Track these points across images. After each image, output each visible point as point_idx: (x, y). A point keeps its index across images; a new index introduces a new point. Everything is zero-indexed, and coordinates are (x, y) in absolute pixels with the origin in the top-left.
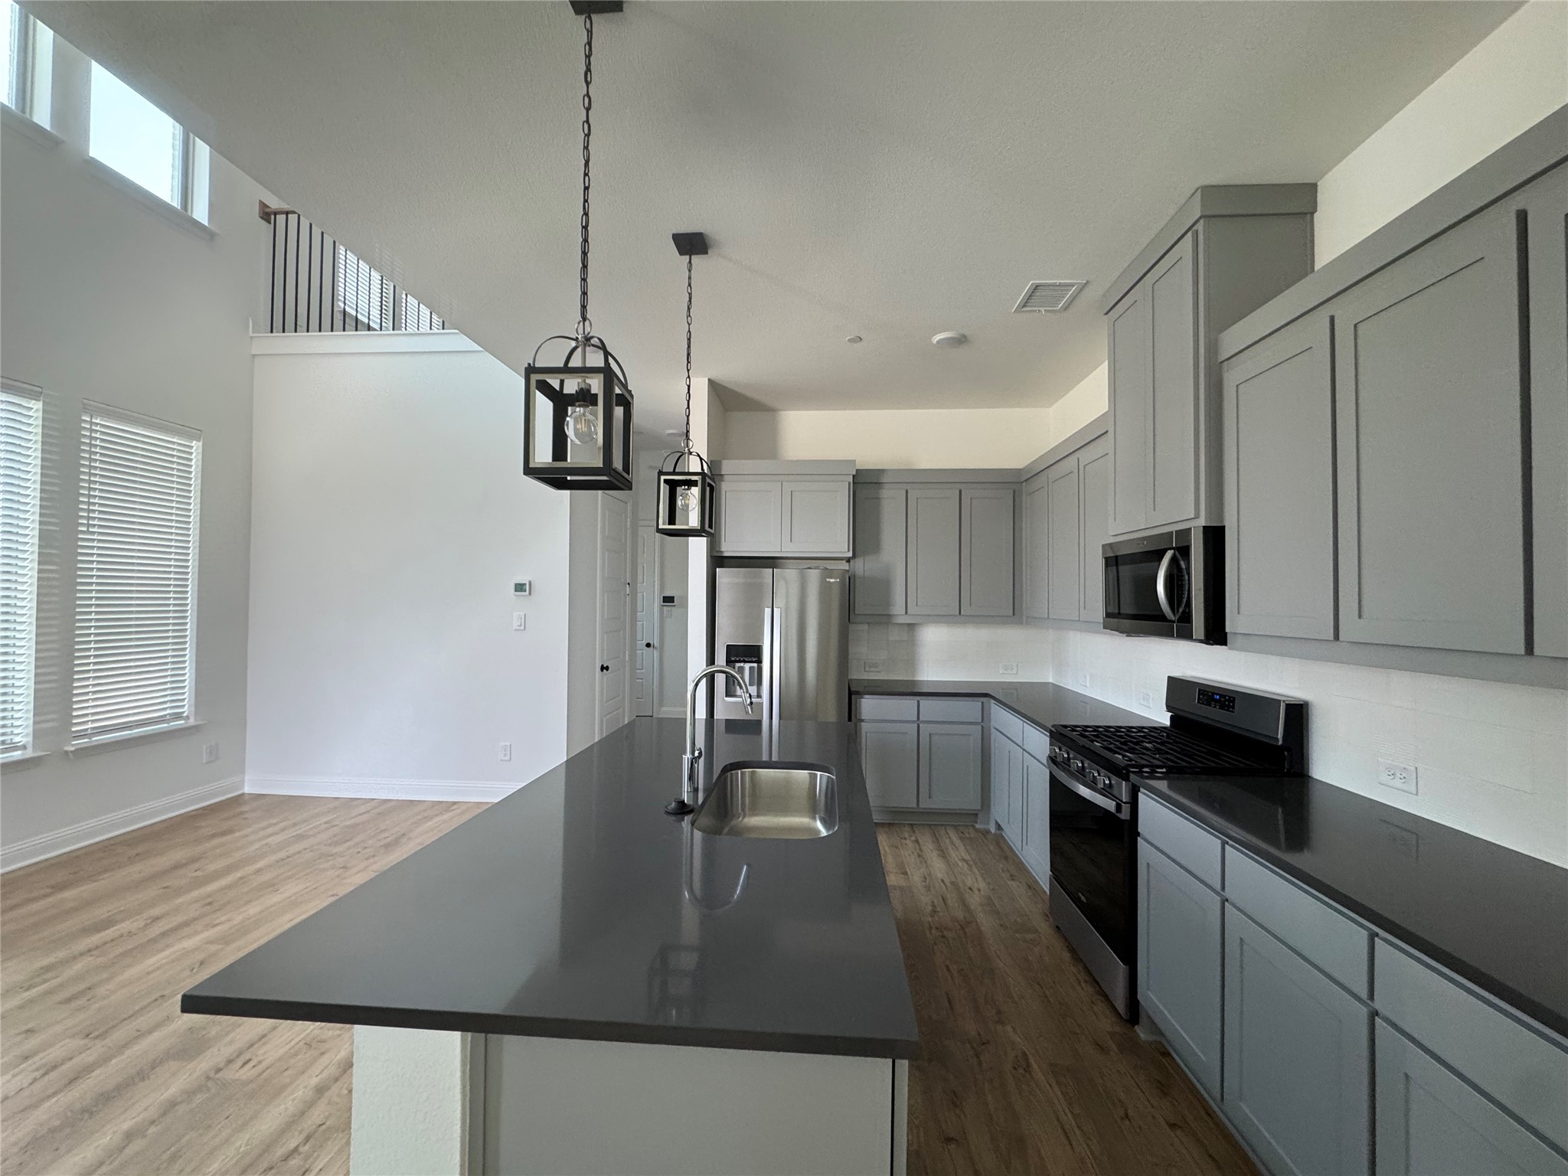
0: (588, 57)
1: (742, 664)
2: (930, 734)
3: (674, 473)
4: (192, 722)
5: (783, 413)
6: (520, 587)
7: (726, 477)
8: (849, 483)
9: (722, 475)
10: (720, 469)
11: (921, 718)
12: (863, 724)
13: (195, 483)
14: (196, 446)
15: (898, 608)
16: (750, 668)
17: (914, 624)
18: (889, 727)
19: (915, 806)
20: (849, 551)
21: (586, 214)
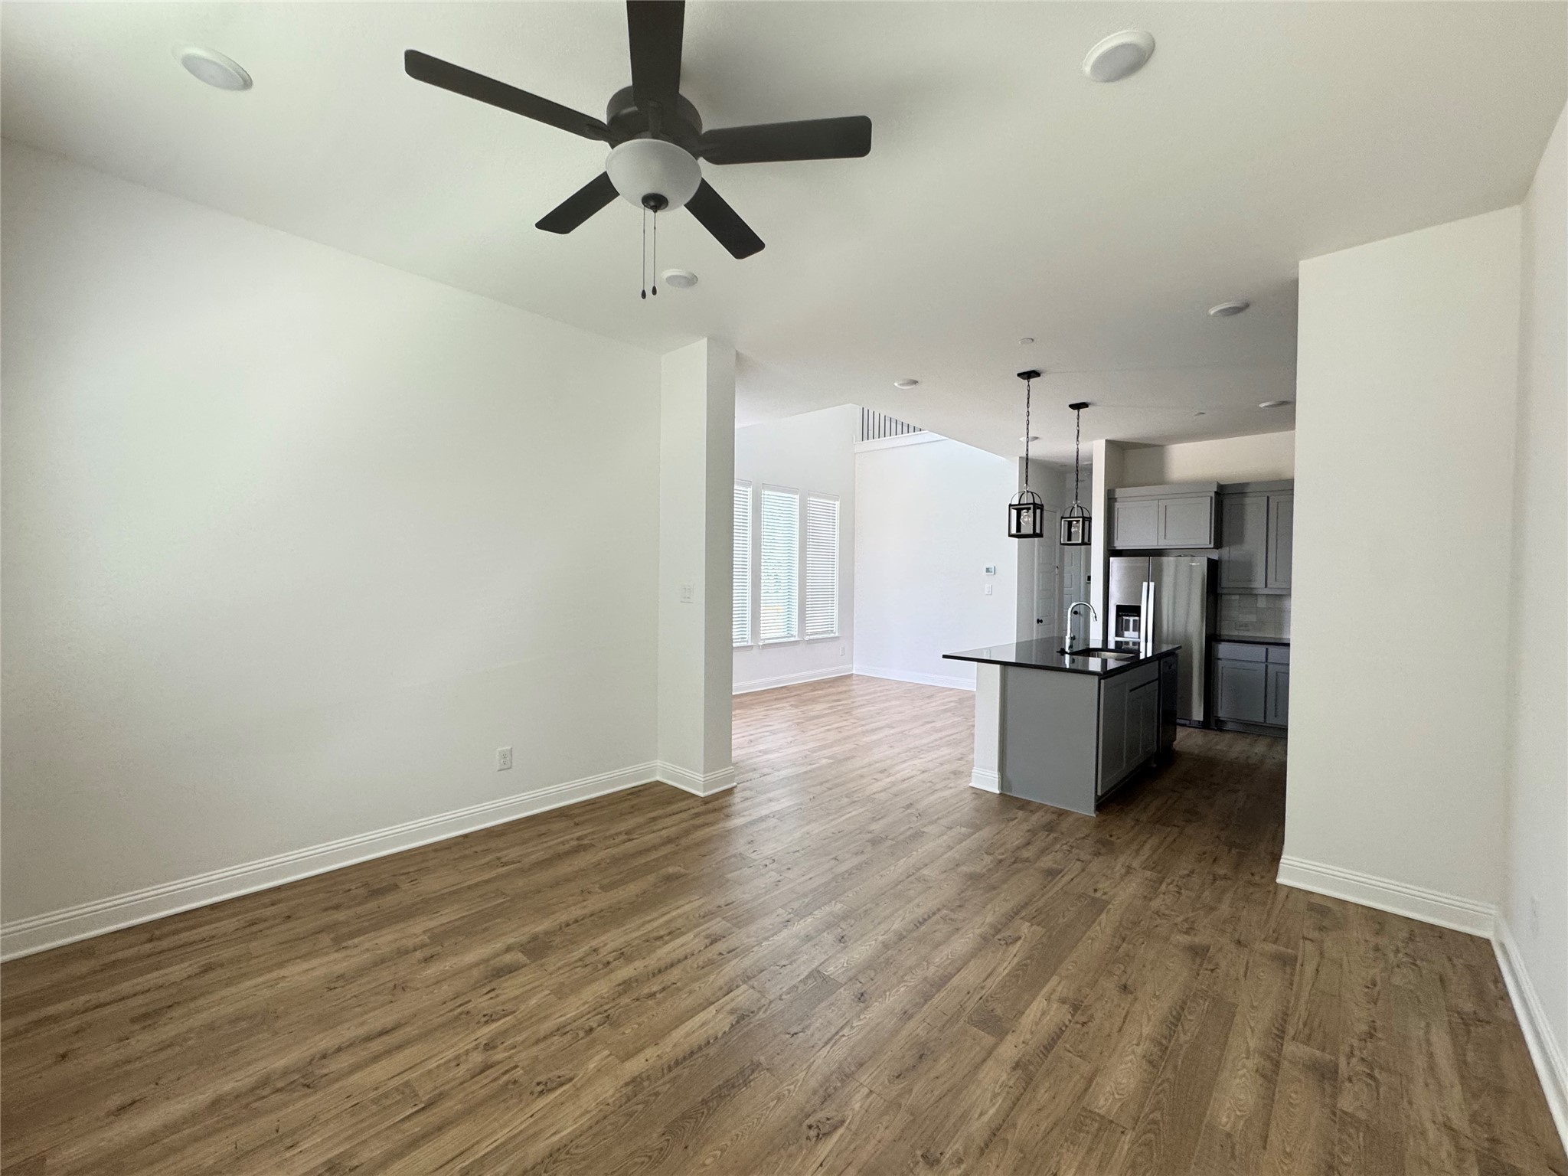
0: (1028, 399)
1: (1127, 618)
2: (1277, 672)
3: (1070, 517)
4: (837, 635)
5: (1167, 447)
6: (988, 570)
7: (1118, 500)
8: (1211, 498)
9: (1116, 499)
10: (1114, 495)
11: (1269, 661)
12: (1220, 661)
13: (837, 521)
14: (837, 503)
15: (1258, 583)
16: (1134, 620)
17: (1281, 595)
18: (1238, 664)
19: (1262, 720)
20: (1210, 543)
21: (1027, 450)
